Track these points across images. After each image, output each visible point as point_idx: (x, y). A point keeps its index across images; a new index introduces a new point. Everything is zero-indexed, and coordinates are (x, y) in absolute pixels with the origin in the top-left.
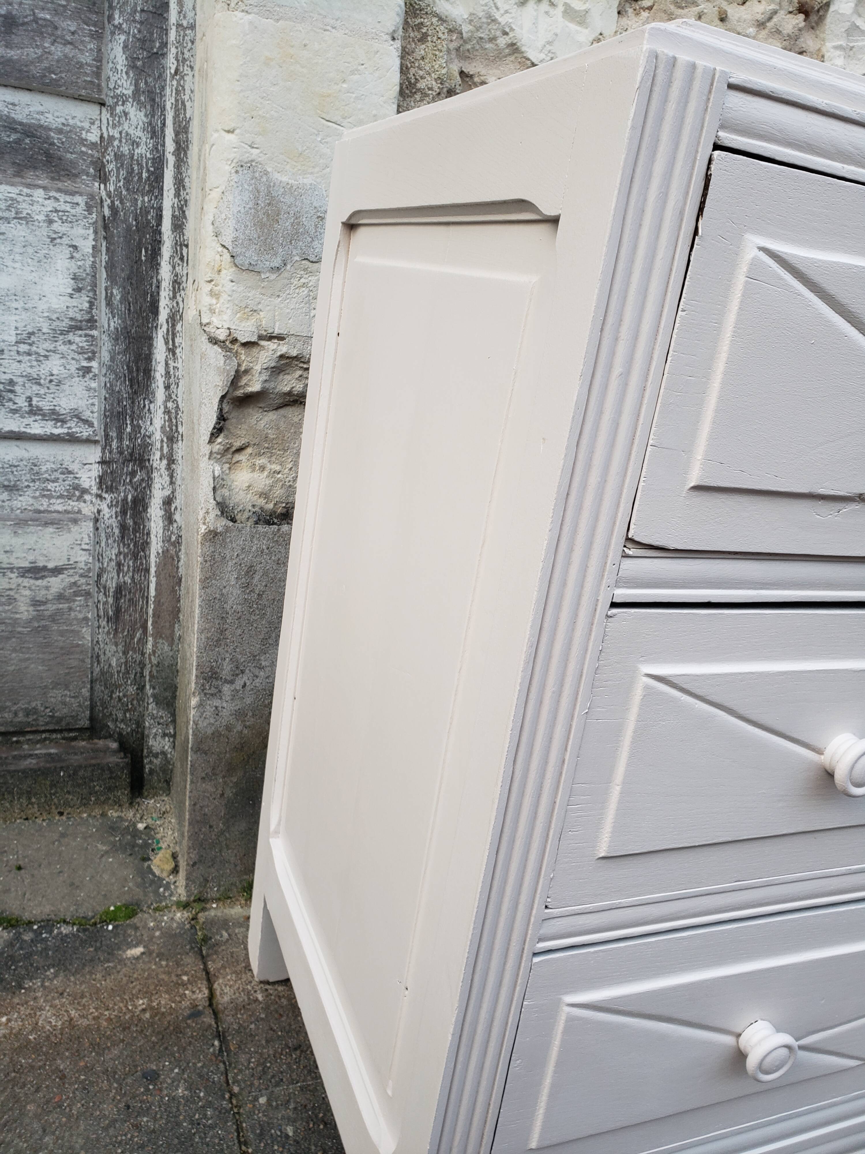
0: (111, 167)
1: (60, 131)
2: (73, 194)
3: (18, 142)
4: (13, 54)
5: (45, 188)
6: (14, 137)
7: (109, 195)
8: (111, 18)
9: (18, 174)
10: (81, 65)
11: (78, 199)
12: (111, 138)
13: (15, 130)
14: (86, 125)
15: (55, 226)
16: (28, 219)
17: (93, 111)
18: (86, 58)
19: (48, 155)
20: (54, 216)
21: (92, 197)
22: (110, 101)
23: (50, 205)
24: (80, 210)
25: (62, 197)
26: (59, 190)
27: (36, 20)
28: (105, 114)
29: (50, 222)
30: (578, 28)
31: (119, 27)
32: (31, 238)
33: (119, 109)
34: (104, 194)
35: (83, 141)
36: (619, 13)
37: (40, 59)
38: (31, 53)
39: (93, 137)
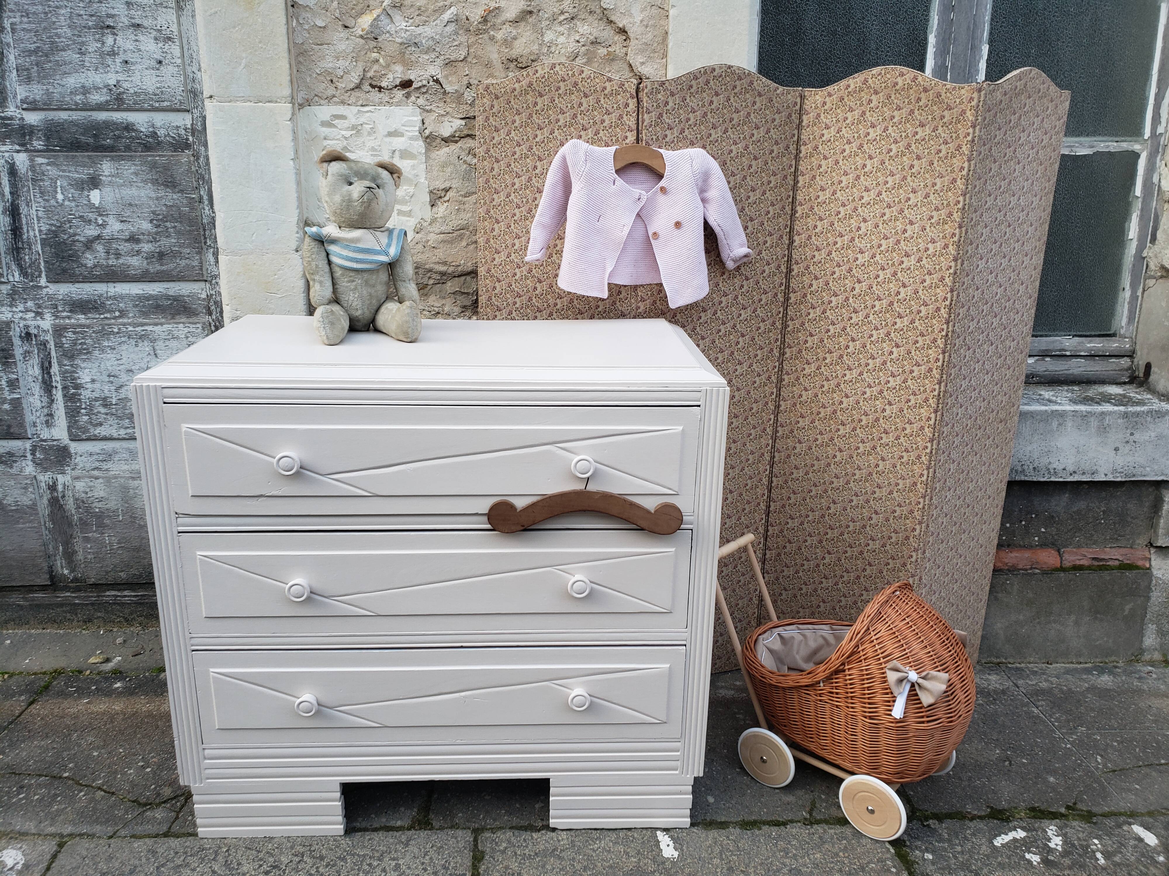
0: (213, 308)
1: (189, 296)
2: (196, 324)
3: (171, 304)
4: (164, 268)
5: (183, 323)
6: (169, 302)
7: (213, 321)
8: (205, 243)
9: (173, 318)
10: (194, 267)
11: (198, 325)
12: (212, 295)
13: (169, 299)
14: (200, 291)
15: (189, 339)
16: (177, 338)
17: (202, 285)
18: (196, 263)
19: (185, 307)
20: (189, 335)
21: (204, 323)
22: (209, 279)
23: (186, 330)
24: (199, 330)
25: (191, 326)
26: (190, 323)
27: (172, 252)
28: (208, 285)
29: (187, 337)
30: (408, 219)
31: (210, 246)
32: (179, 346)
33: (214, 281)
34: (211, 320)
35: (199, 299)
36: (432, 206)
37: (176, 268)
38: (172, 266)
39: (204, 296)
